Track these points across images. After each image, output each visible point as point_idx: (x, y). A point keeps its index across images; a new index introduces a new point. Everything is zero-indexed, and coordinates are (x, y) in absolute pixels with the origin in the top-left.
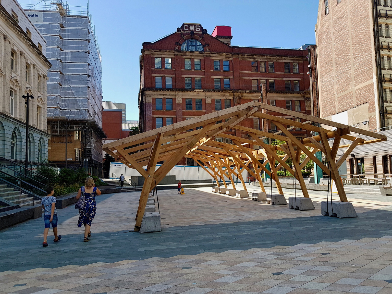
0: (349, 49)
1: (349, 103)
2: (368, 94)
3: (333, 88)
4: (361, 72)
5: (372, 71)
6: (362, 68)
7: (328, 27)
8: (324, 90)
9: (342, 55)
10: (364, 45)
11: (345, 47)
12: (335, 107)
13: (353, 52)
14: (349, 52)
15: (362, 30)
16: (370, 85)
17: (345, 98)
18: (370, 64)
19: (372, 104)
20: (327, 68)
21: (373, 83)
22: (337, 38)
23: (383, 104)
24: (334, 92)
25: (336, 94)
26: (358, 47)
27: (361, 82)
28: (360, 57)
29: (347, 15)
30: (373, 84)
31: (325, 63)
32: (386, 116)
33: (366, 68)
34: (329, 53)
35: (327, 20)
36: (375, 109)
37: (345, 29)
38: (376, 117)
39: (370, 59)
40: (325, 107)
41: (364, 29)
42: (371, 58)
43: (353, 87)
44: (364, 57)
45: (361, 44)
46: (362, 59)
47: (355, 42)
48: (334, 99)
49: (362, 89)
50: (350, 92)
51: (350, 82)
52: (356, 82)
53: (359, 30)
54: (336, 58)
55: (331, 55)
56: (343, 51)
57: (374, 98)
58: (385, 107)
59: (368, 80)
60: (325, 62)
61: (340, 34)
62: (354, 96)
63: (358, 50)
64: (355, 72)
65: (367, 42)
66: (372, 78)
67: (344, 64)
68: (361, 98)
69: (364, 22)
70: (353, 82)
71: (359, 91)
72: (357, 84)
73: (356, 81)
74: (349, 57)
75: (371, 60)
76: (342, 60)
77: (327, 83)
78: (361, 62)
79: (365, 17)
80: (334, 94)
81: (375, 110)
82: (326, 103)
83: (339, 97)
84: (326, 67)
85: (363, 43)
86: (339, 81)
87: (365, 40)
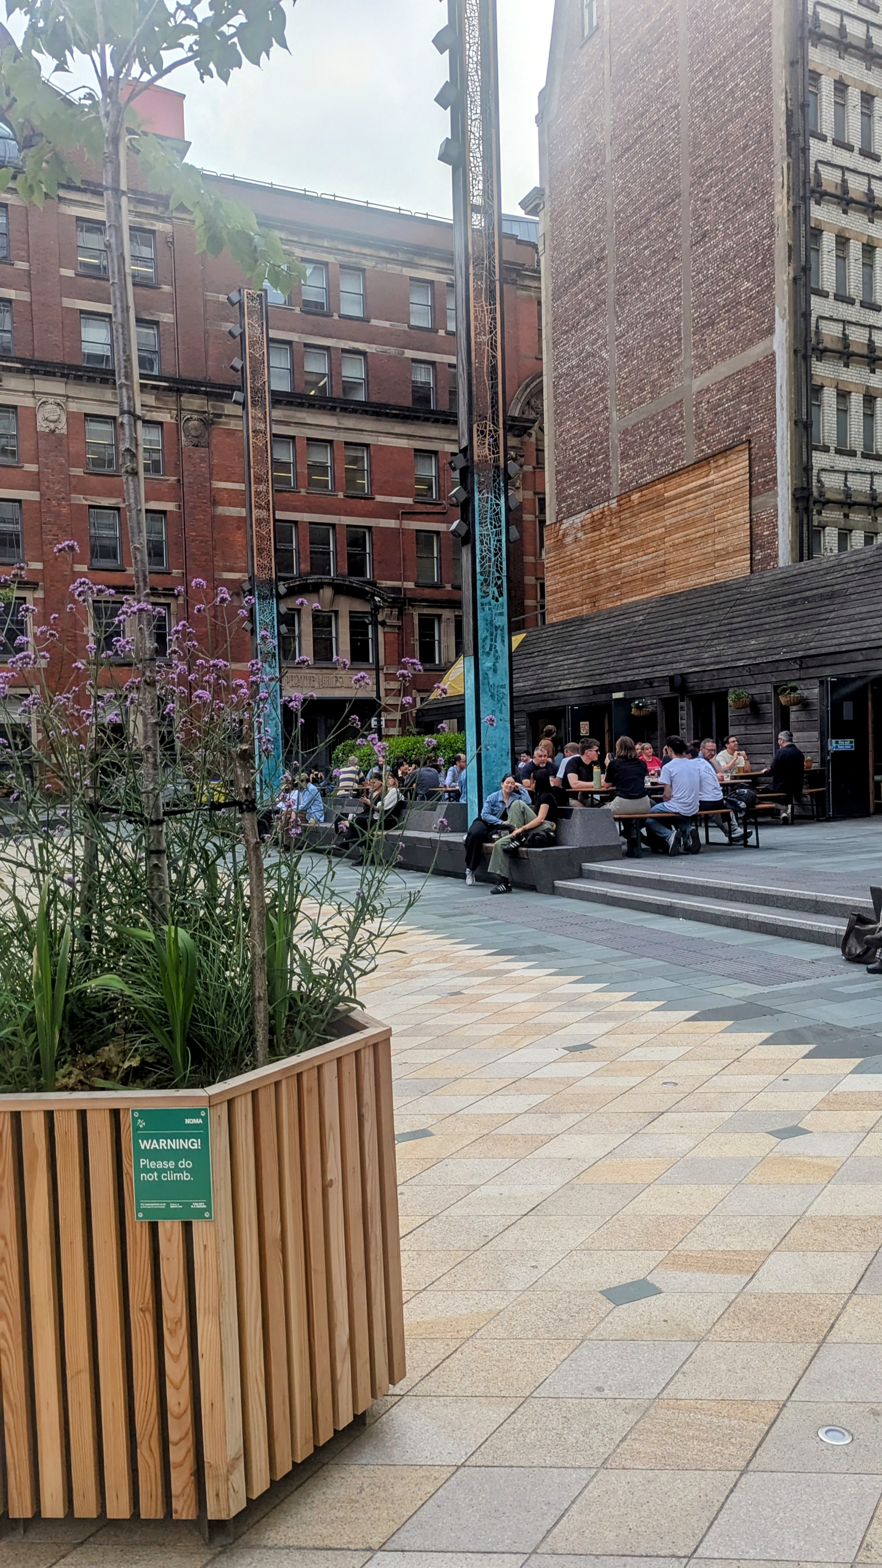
0: (678, 195)
1: (667, 454)
2: (749, 411)
3: (603, 390)
4: (724, 306)
5: (772, 298)
6: (728, 287)
7: (592, 99)
8: (567, 402)
9: (644, 231)
10: (741, 173)
11: (660, 191)
12: (607, 479)
13: (695, 210)
14: (675, 214)
15: (735, 101)
16: (757, 364)
17: (652, 433)
18: (763, 266)
19: (761, 458)
20: (580, 297)
21: (773, 354)
22: (628, 149)
23: (809, 458)
24: (606, 408)
25: (614, 414)
26: (716, 186)
27: (721, 356)
28: (721, 235)
29: (676, 33)
30: (771, 359)
31: (574, 274)
32: (819, 513)
33: (747, 285)
34: (594, 226)
35: (587, 65)
36: (775, 478)
37: (664, 103)
38: (776, 516)
39: (764, 238)
40: (568, 477)
41: (745, 96)
42: (771, 235)
43: (687, 381)
44: (739, 233)
45: (729, 171)
46: (729, 243)
47: (702, 160)
48: (607, 440)
49: (722, 386)
50: (675, 406)
51: (677, 355)
52: (700, 357)
53: (722, 104)
54: (618, 243)
55: (599, 235)
56: (650, 212)
57: (774, 426)
58: (815, 472)
59: (751, 342)
60: (573, 270)
61: (640, 127)
62: (689, 423)
63: (716, 200)
64: (699, 306)
65: (757, 155)
66: (770, 331)
67: (654, 274)
68: (718, 431)
69: (746, 58)
70: (687, 359)
71: (712, 397)
72: (705, 363)
73: (700, 350)
74: (676, 236)
75: (770, 246)
76: (647, 252)
77: (578, 366)
78: (724, 258)
79: (752, 36)
80: (608, 418)
81: (776, 484)
82: (574, 459)
83: (625, 432)
84: (577, 294)
85: (739, 164)
86: (628, 354)
87: (746, 147)
